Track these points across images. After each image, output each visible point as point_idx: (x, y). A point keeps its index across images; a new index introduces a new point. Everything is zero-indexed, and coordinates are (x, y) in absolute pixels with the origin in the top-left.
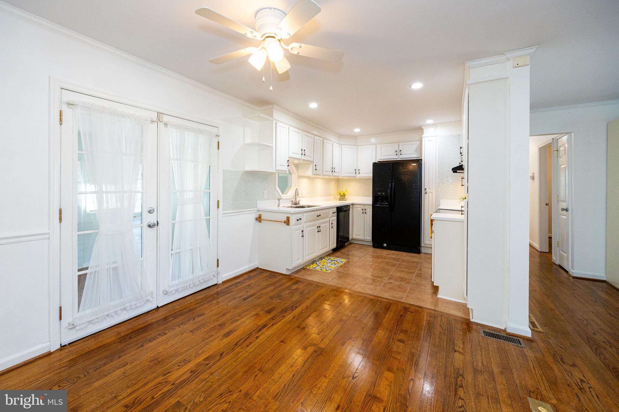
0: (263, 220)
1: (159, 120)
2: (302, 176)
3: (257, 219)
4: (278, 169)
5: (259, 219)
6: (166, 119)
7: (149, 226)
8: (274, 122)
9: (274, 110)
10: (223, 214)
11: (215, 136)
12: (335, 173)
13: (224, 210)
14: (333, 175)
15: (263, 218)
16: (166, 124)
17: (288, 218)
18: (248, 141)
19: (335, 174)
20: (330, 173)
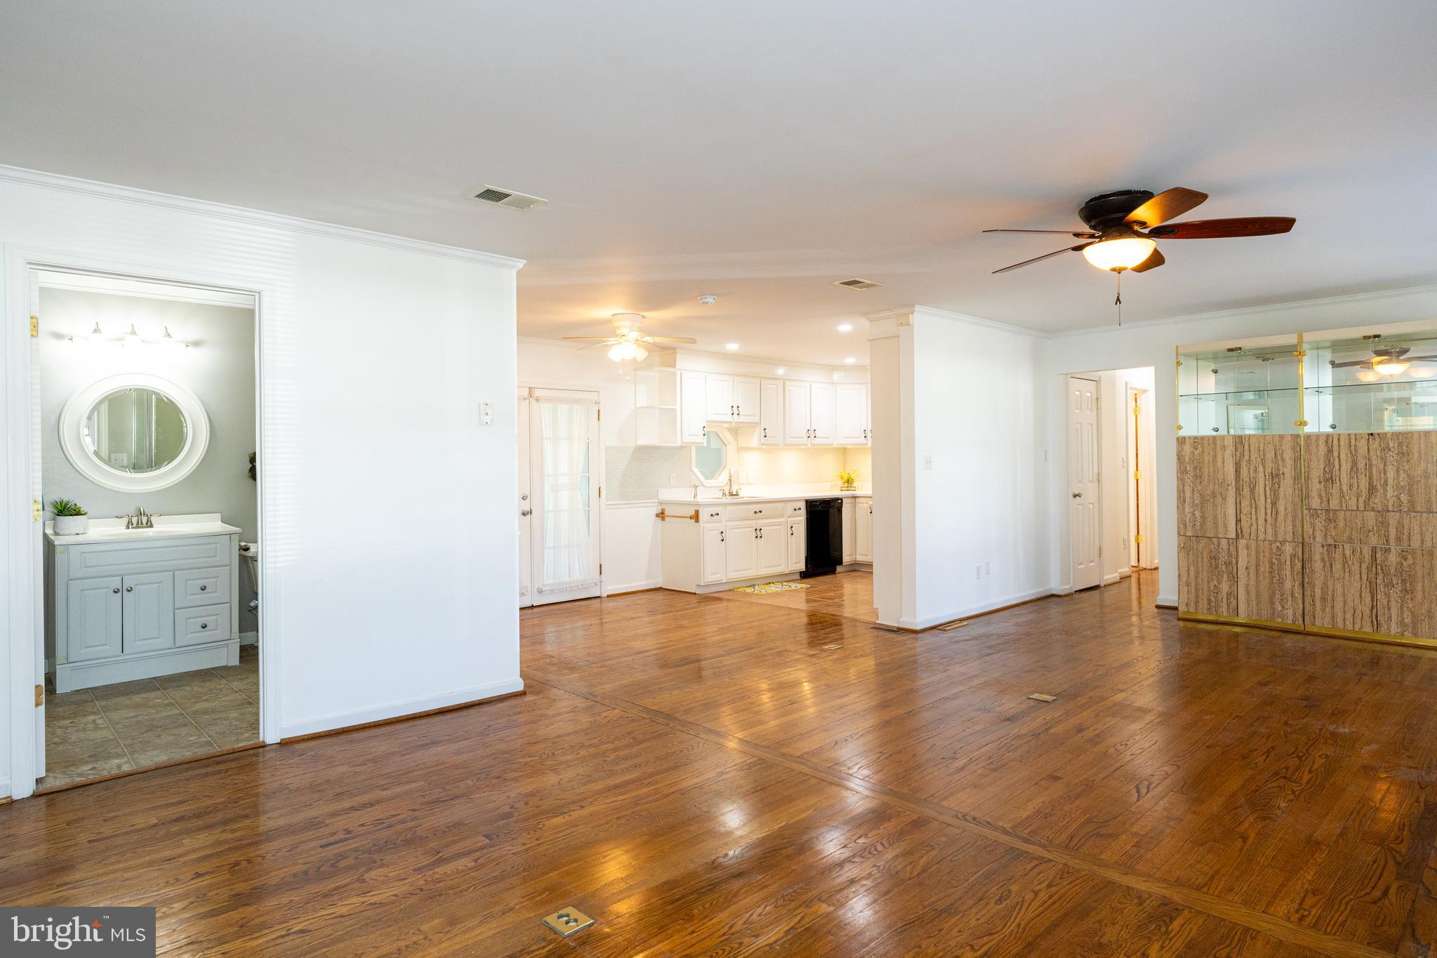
0: (669, 516)
1: (530, 394)
2: (746, 448)
3: (657, 515)
4: (685, 440)
5: (661, 515)
6: (537, 393)
7: (524, 514)
8: (678, 373)
9: (678, 357)
10: (607, 505)
11: (593, 404)
12: (816, 439)
13: (607, 500)
14: (813, 442)
15: (667, 513)
16: (537, 400)
17: (697, 512)
18: (642, 402)
19: (817, 441)
20: (805, 440)
